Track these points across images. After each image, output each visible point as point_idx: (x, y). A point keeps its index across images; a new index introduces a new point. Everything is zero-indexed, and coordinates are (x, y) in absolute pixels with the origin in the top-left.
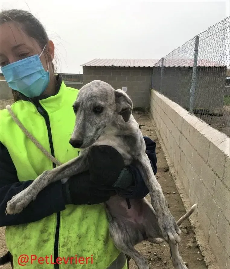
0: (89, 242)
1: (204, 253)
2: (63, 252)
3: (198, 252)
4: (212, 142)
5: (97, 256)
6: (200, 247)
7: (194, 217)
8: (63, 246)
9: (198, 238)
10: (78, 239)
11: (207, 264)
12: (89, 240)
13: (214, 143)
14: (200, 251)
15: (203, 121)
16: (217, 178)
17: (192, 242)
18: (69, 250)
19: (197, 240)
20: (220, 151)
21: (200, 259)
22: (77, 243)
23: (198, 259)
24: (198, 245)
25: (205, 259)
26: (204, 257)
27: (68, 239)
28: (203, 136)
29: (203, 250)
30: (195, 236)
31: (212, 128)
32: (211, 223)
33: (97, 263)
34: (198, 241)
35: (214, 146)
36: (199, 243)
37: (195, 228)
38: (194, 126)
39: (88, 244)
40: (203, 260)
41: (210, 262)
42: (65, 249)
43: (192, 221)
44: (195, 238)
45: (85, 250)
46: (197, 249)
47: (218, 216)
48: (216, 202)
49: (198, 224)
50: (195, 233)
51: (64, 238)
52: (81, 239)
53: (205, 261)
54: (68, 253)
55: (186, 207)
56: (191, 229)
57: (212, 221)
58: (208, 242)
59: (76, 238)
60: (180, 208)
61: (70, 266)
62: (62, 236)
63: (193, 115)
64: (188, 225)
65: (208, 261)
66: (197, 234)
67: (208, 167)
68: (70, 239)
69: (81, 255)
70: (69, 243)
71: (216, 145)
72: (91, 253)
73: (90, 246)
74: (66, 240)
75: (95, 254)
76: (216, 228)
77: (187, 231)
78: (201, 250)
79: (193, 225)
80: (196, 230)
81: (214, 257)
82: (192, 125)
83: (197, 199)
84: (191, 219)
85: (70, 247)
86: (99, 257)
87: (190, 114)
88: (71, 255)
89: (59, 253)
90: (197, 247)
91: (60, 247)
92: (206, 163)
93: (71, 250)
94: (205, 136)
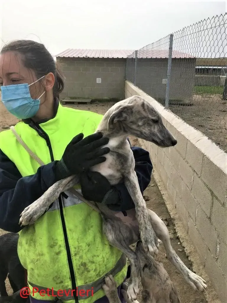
0: (97, 248)
1: (184, 244)
2: (76, 260)
3: (179, 243)
4: (189, 139)
5: (105, 259)
6: (180, 238)
7: (173, 209)
8: (76, 255)
9: (178, 230)
10: (87, 247)
11: (188, 254)
12: (97, 246)
13: (192, 141)
14: (180, 242)
15: (179, 118)
16: (195, 174)
17: (172, 234)
18: (81, 257)
19: (177, 231)
20: (198, 149)
21: (181, 250)
22: (87, 250)
23: (179, 250)
24: (179, 236)
25: (185, 249)
26: (184, 248)
27: (79, 249)
28: (180, 133)
29: (183, 241)
30: (175, 228)
31: (188, 125)
32: (190, 216)
33: (106, 265)
34: (178, 233)
35: (192, 144)
36: (179, 234)
37: (174, 219)
38: (171, 123)
39: (97, 250)
40: (183, 251)
41: (190, 253)
42: (78, 257)
43: (171, 213)
44: (175, 229)
45: (95, 256)
46: (177, 240)
47: (197, 209)
48: (194, 196)
49: (177, 216)
50: (174, 225)
51: (75, 248)
52: (90, 246)
53: (186, 251)
54: (81, 260)
55: (165, 199)
56: (171, 221)
57: (191, 214)
58: (188, 233)
59: (86, 246)
60: (159, 201)
61: (84, 271)
62: (73, 246)
63: (169, 111)
64: (168, 217)
65: (188, 252)
66: (177, 226)
67: (186, 163)
68: (80, 248)
69: (92, 260)
70: (81, 251)
71: (194, 143)
72: (101, 257)
73: (99, 251)
74: (77, 249)
75: (104, 258)
76: (195, 220)
77: (167, 223)
78: (182, 241)
79: (173, 217)
80: (175, 222)
81: (194, 247)
82: (168, 121)
83: (175, 192)
84: (170, 212)
85: (82, 255)
86: (107, 259)
87: (166, 109)
88: (84, 261)
89: (73, 261)
90: (178, 238)
91: (72, 256)
92: (184, 159)
93: (83, 257)
94: (183, 133)
